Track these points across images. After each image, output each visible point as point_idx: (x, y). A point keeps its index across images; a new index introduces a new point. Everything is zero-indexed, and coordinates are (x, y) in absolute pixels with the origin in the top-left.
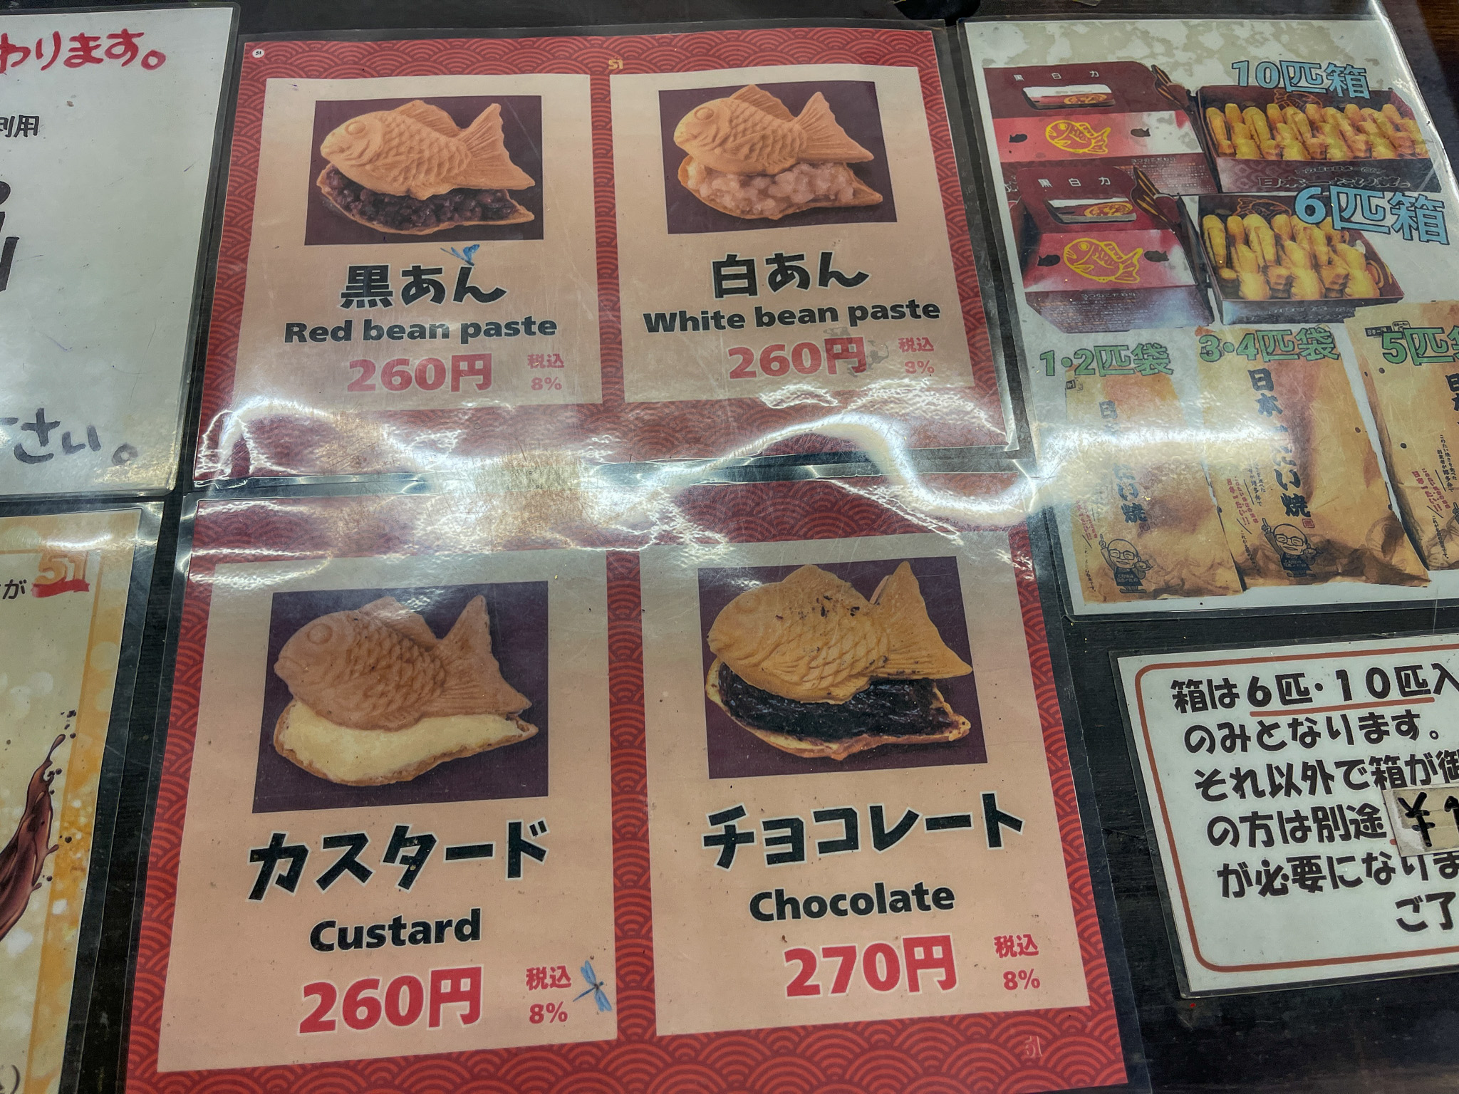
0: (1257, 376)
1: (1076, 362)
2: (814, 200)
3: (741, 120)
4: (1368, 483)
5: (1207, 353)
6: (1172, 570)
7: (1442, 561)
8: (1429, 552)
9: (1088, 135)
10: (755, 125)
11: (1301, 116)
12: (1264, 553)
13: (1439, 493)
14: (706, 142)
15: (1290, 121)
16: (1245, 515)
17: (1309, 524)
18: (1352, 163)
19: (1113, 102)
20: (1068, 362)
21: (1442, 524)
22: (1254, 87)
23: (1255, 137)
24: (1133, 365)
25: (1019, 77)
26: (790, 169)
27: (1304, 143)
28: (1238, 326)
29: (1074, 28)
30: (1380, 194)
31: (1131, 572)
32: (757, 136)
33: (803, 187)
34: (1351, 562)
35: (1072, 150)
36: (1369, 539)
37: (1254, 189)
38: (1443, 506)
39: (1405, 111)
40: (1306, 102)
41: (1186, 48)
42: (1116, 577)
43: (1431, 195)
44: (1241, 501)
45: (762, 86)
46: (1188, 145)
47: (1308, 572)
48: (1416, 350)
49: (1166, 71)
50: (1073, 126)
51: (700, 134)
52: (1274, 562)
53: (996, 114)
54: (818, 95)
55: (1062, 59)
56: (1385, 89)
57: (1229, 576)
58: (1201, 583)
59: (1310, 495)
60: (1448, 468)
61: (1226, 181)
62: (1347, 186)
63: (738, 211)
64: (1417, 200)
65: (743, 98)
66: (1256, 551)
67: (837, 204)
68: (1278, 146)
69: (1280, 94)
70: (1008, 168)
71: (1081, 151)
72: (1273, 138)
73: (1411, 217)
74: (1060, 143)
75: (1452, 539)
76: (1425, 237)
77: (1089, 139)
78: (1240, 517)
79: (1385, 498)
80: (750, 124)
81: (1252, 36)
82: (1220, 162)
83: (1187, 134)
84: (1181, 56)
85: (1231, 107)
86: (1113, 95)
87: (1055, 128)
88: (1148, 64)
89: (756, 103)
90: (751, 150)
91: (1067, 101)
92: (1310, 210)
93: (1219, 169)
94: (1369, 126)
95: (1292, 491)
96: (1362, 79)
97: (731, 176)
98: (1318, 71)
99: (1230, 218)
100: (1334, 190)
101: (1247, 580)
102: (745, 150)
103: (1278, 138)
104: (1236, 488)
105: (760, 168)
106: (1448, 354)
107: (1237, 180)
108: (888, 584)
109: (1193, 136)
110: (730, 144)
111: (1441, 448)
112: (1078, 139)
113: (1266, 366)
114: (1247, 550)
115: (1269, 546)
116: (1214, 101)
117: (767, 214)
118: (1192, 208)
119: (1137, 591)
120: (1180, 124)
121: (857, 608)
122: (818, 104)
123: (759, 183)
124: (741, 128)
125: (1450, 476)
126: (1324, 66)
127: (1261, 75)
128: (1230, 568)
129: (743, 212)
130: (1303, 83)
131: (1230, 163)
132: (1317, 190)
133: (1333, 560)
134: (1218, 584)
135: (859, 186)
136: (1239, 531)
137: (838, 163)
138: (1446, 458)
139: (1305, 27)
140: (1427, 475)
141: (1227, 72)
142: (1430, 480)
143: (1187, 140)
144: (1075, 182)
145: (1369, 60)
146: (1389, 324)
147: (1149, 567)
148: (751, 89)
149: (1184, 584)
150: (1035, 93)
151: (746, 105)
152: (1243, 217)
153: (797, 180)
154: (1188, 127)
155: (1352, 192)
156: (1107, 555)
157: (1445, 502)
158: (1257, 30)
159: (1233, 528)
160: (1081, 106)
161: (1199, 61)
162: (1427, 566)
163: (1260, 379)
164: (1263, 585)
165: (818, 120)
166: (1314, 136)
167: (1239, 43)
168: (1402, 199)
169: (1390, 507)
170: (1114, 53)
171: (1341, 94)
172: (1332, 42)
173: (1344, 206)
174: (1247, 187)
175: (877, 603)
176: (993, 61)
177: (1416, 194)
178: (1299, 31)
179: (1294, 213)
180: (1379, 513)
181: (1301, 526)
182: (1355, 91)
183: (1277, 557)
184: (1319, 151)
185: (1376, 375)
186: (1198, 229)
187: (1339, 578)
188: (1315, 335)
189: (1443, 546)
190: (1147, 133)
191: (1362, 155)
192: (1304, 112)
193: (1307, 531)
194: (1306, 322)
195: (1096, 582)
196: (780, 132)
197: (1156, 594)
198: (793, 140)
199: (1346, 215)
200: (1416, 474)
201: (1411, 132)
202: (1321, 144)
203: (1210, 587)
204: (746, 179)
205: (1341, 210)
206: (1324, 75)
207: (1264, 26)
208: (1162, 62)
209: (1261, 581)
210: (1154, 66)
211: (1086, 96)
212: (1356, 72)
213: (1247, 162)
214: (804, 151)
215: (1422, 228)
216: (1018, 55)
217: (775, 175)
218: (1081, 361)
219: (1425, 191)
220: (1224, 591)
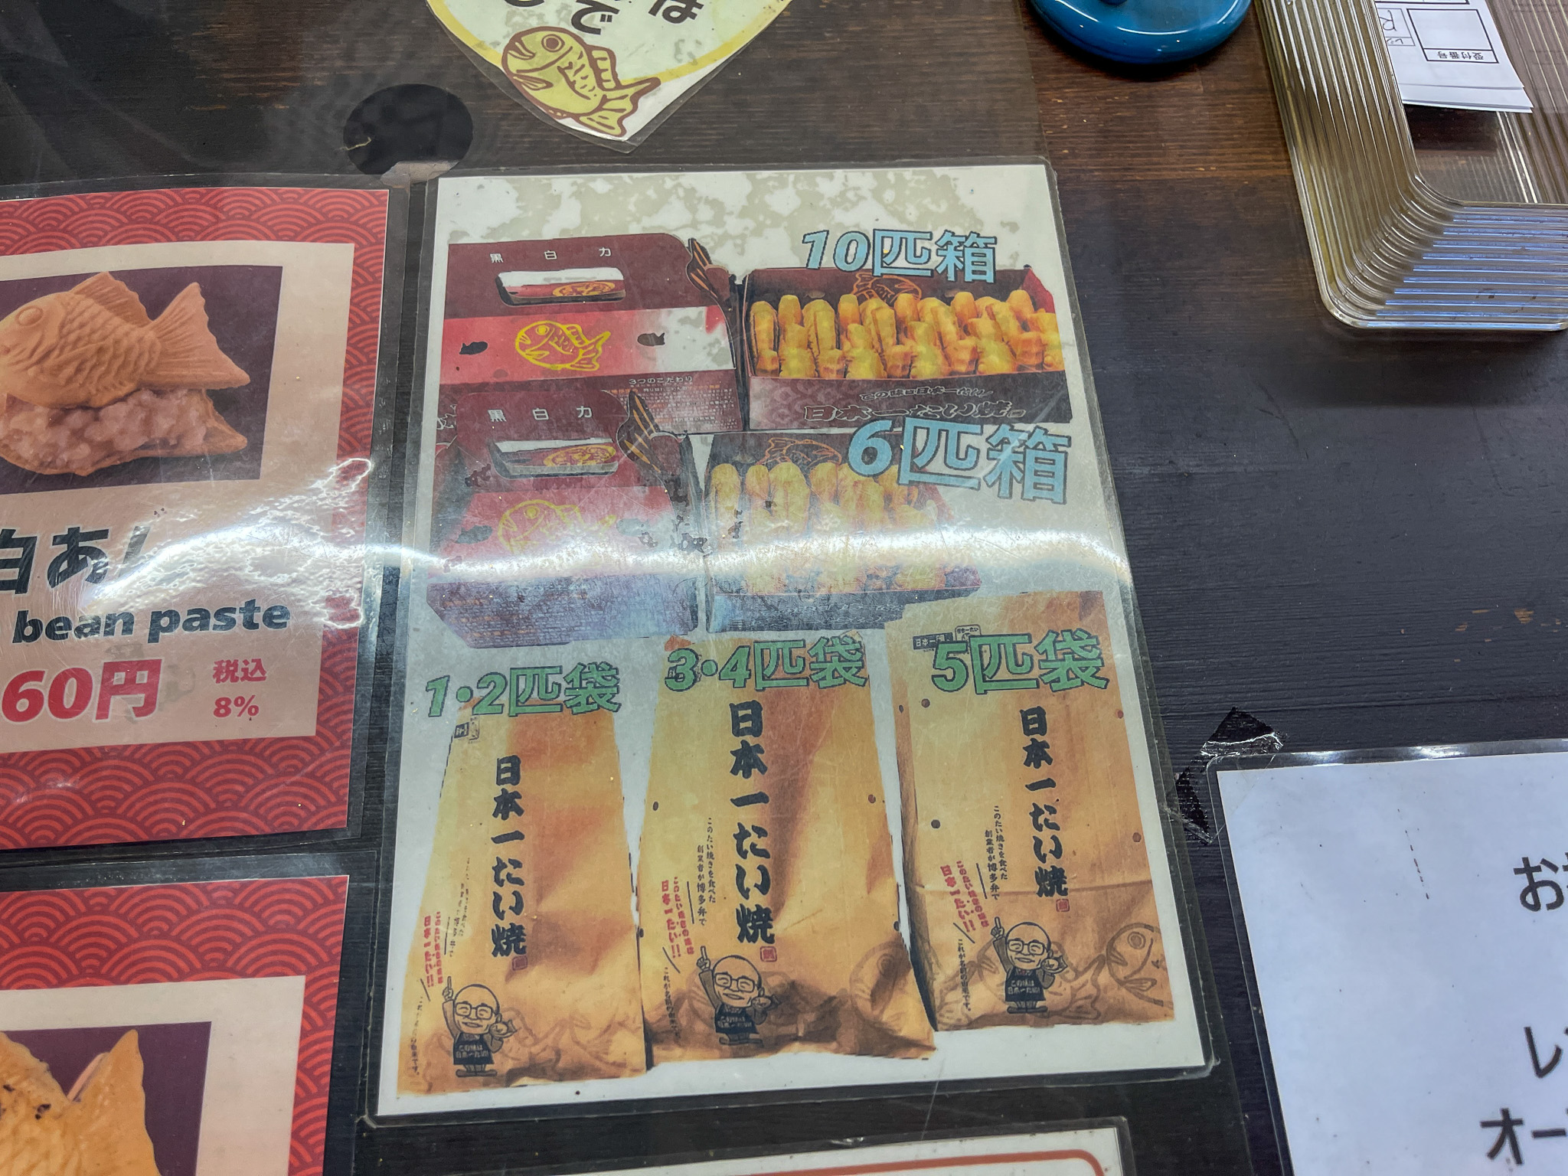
0: (741, 713)
1: (478, 694)
2: (144, 447)
3: (76, 324)
4: (870, 886)
5: (676, 678)
6: (546, 1036)
7: (959, 1015)
8: (942, 1000)
9: (576, 343)
10: (93, 332)
11: (886, 313)
12: (691, 1005)
13: (976, 902)
14: (20, 357)
15: (868, 320)
16: (677, 941)
17: (769, 955)
18: (945, 383)
19: (623, 293)
20: (466, 696)
21: (971, 952)
22: (829, 270)
23: (814, 345)
24: (562, 698)
25: (496, 257)
26: (123, 399)
27: (881, 354)
28: (728, 636)
29: (592, 185)
30: (977, 428)
31: (481, 1041)
32: (93, 347)
33: (135, 427)
34: (821, 1018)
35: (547, 366)
36: (855, 980)
37: (796, 424)
38: (977, 923)
39: (1042, 300)
40: (898, 291)
41: (743, 213)
42: (456, 1049)
43: (1053, 427)
44: (676, 919)
45: (117, 275)
46: (715, 360)
47: (752, 1036)
48: (983, 670)
49: (706, 247)
50: (558, 329)
51: (15, 346)
52: (704, 1021)
53: (451, 312)
54: (194, 287)
55: (564, 231)
56: (1020, 267)
57: (630, 1045)
58: (586, 1058)
59: (779, 905)
60: (997, 861)
61: (757, 411)
62: (933, 418)
63: (36, 463)
64: (1030, 435)
65: (88, 293)
66: (680, 1000)
67: (177, 452)
68: (843, 357)
69: (863, 279)
70: (449, 393)
71: (560, 367)
72: (839, 346)
73: (1015, 462)
74: (531, 356)
75: (981, 976)
76: (1030, 494)
77: (576, 348)
78: (668, 945)
79: (892, 910)
80: (87, 330)
81: (842, 194)
82: (756, 384)
83: (717, 341)
84: (733, 225)
85: (789, 300)
86: (624, 284)
87: (531, 333)
88: (684, 237)
89: (103, 300)
90: (78, 370)
91: (557, 293)
92: (870, 455)
93: (751, 394)
94: (984, 325)
95: (756, 900)
96: (989, 252)
97: (40, 409)
98: (927, 244)
99: (752, 469)
100: (910, 423)
101: (657, 1051)
102: (69, 370)
103: (847, 346)
104: (672, 897)
105: (82, 396)
106: (1030, 676)
107: (773, 410)
108: (100, 1068)
109: (725, 343)
110: (51, 362)
111: (992, 828)
112: (560, 349)
113: (758, 697)
114: (668, 1001)
115: (702, 993)
116: (767, 291)
117: (74, 468)
118: (701, 451)
119: (483, 1073)
120: (710, 326)
121: (47, 1107)
122: (191, 301)
123: (76, 419)
124: (72, 337)
125: (998, 873)
126: (936, 236)
127: (841, 251)
128: (634, 1032)
129: (42, 464)
130: (901, 262)
131: (769, 385)
132: (886, 425)
133: (792, 1017)
134: (611, 1058)
135: (216, 424)
136: (662, 970)
137: (193, 389)
138: (996, 844)
139: (923, 178)
140: (963, 872)
141: (794, 249)
142: (966, 880)
143: (715, 351)
144: (541, 415)
145: (1003, 224)
146: (949, 628)
147: (511, 1031)
148: (103, 279)
149: (558, 1060)
150: (514, 280)
151: (90, 301)
152: (770, 467)
153: (130, 414)
154: (721, 330)
155: (935, 425)
156: (449, 1014)
157: (982, 916)
158: (852, 183)
159: (653, 961)
160: (575, 300)
161: (758, 232)
162: (934, 1023)
163: (745, 718)
164: (681, 1058)
165: (183, 324)
166: (898, 342)
167: (821, 204)
168: (1009, 434)
169: (897, 925)
170: (639, 221)
171: (951, 277)
172: (957, 199)
173: (920, 450)
174: (787, 420)
175: (77, 1099)
176: (465, 234)
177: (1030, 427)
178: (912, 184)
179: (846, 459)
180: (877, 937)
181: (756, 959)
182: (974, 272)
183: (709, 1011)
184: (900, 364)
185: (915, 709)
186: (702, 485)
187: (797, 1045)
188: (840, 649)
189: (965, 990)
190: (660, 341)
191: (963, 368)
192: (891, 305)
193: (763, 966)
194: (829, 627)
195: (422, 1060)
196: (125, 343)
197: (510, 1078)
198: (141, 355)
199: (920, 462)
200: (946, 870)
201: (1042, 332)
202: (906, 355)
203: (598, 1063)
204: (60, 414)
205: (915, 454)
206: (934, 248)
207: (862, 178)
208: (704, 235)
209: (678, 1051)
210: (692, 241)
211: (586, 284)
212: (981, 242)
213: (793, 383)
214: (152, 372)
215: (1030, 479)
216: (503, 225)
217: (100, 409)
218: (485, 692)
219: (1046, 420)
220: (617, 1070)
